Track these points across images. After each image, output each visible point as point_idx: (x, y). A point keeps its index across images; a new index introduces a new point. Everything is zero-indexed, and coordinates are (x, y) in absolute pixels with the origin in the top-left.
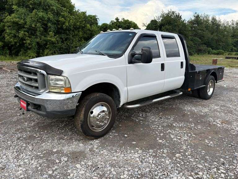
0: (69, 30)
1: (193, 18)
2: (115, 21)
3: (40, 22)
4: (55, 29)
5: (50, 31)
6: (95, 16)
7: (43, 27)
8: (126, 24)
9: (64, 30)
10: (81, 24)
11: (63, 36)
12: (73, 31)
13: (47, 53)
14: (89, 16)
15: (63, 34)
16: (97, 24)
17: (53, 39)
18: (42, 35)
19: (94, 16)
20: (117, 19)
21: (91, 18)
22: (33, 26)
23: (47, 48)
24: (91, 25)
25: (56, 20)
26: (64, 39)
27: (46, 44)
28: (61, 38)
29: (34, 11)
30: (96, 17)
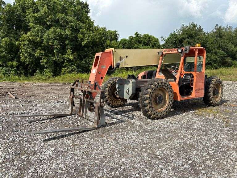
0: (87, 47)
1: (215, 30)
2: (134, 36)
3: (57, 39)
4: (73, 46)
5: (68, 48)
7: (60, 45)
8: (146, 39)
9: (83, 47)
10: (100, 40)
11: (81, 53)
12: (92, 48)
13: (65, 72)
14: (109, 31)
15: (81, 50)
16: (117, 39)
17: (71, 57)
18: (59, 52)
19: (114, 31)
20: (137, 34)
21: (111, 33)
22: (50, 44)
23: (64, 67)
24: (111, 41)
25: (74, 36)
26: (82, 56)
27: (63, 62)
28: (79, 56)
29: (52, 29)
30: (116, 33)
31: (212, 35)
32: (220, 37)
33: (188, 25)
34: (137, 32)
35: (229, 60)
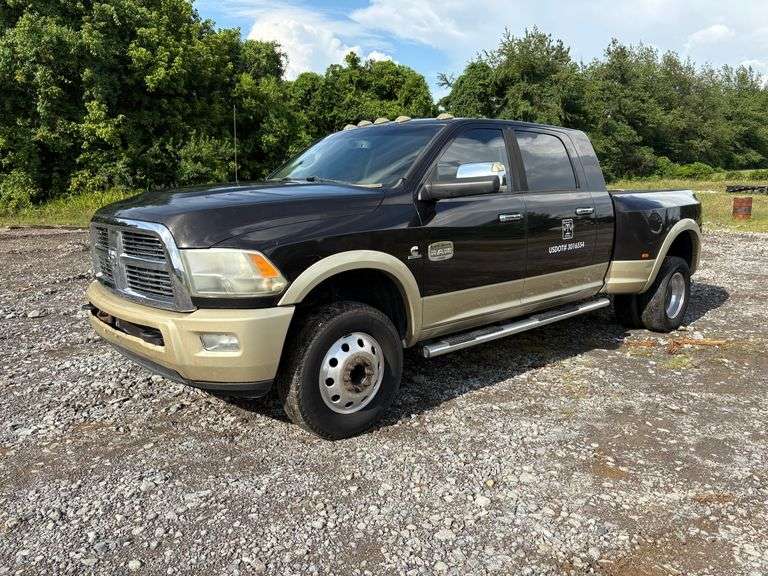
0: (170, 97)
1: (605, 60)
2: (346, 65)
3: (49, 63)
4: (115, 90)
5: (91, 98)
6: (272, 46)
7: (61, 84)
8: (386, 78)
9: (151, 95)
10: (218, 71)
11: (147, 118)
12: (188, 98)
13: (82, 184)
14: (251, 44)
15: (149, 109)
16: (279, 72)
17: (104, 131)
18: (58, 113)
19: (267, 45)
20: (353, 60)
21: (259, 51)
22: (19, 78)
23: (81, 166)
24: (256, 77)
25: (115, 56)
26: (151, 130)
27: (76, 150)
28: (139, 126)
29: (23, 21)
30: (277, 50)
31: (598, 72)
32: (624, 81)
33: (522, 36)
34: (352, 53)
35: (647, 154)
